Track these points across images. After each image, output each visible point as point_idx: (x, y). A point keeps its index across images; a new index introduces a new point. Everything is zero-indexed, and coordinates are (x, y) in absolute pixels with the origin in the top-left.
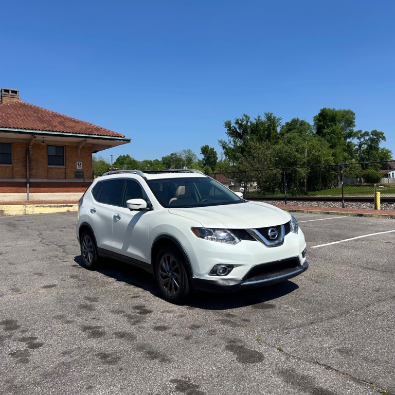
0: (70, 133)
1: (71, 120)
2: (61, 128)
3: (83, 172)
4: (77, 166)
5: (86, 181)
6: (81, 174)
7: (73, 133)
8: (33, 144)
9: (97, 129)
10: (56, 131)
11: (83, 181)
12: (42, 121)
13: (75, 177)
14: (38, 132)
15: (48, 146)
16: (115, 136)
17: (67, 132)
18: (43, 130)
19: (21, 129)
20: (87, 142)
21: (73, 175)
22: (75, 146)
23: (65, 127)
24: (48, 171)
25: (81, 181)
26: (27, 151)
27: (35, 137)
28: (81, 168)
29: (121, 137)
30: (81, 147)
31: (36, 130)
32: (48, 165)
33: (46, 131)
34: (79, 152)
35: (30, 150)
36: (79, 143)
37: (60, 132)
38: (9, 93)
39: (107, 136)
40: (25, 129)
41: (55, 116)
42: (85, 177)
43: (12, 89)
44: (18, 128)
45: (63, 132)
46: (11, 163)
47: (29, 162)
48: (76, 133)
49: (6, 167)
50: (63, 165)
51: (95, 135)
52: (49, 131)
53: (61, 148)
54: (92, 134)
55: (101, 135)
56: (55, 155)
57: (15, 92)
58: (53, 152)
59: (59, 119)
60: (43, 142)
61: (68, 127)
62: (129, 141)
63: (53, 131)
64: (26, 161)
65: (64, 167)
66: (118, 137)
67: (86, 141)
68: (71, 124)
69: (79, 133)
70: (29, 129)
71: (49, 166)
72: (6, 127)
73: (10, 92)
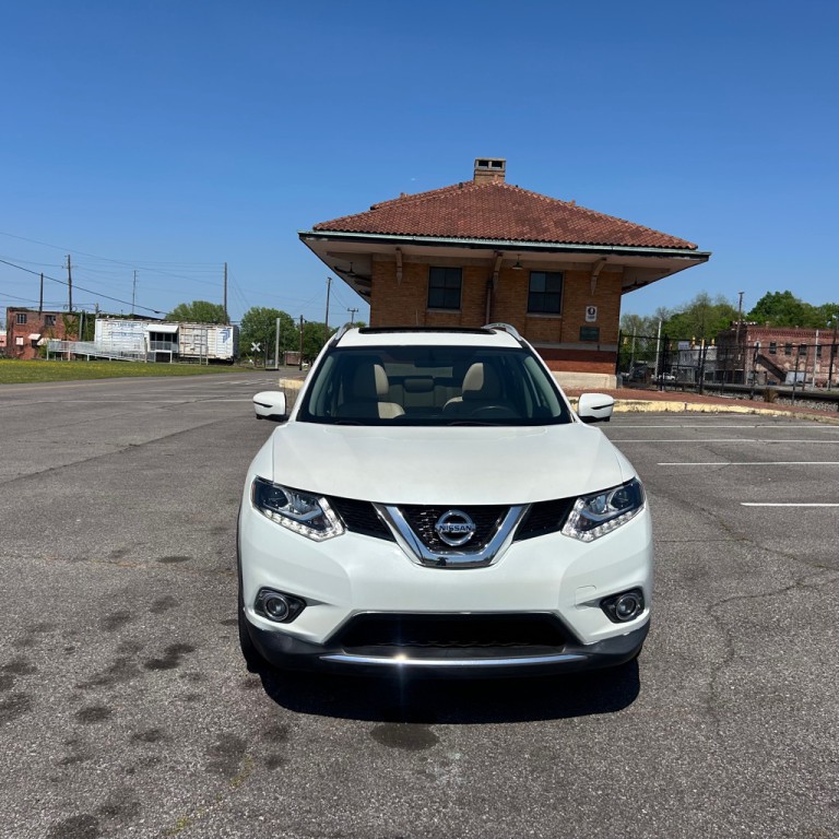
0: (571, 243)
1: (584, 215)
2: (557, 232)
3: (598, 330)
4: (587, 314)
5: (602, 349)
6: (594, 332)
7: (577, 243)
8: (501, 268)
9: (637, 233)
10: (543, 241)
11: (596, 349)
12: (521, 221)
13: (580, 340)
14: (507, 243)
15: (532, 272)
16: (673, 248)
17: (564, 242)
18: (516, 240)
19: (476, 238)
20: (608, 262)
21: (576, 336)
22: (585, 273)
23: (566, 229)
24: (526, 325)
25: (592, 347)
26: (490, 283)
27: (501, 255)
28: (594, 320)
29: (687, 248)
30: (596, 273)
31: (503, 239)
32: (529, 311)
33: (523, 240)
34: (593, 284)
35: (496, 281)
36: (593, 265)
37: (550, 242)
38: (487, 165)
39: (654, 246)
40: (482, 238)
41: (556, 207)
42: (601, 339)
43: (495, 159)
44: (469, 237)
45: (557, 242)
46: (458, 308)
47: (491, 306)
48: (584, 243)
49: (450, 315)
50: (558, 312)
51: (626, 245)
52: (529, 241)
53: (556, 277)
54: (619, 245)
55: (639, 246)
56: (543, 291)
57: (497, 164)
58: (539, 285)
59: (560, 215)
60: (518, 265)
61: (573, 231)
62: (704, 257)
63: (536, 241)
64: (486, 305)
65: (560, 317)
66: (680, 248)
67: (605, 259)
68: (583, 223)
69: (591, 244)
70: (489, 238)
71: (529, 315)
72: (448, 237)
73: (490, 163)
